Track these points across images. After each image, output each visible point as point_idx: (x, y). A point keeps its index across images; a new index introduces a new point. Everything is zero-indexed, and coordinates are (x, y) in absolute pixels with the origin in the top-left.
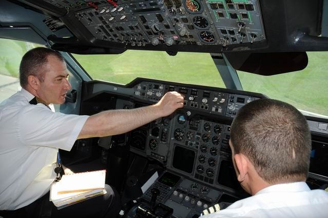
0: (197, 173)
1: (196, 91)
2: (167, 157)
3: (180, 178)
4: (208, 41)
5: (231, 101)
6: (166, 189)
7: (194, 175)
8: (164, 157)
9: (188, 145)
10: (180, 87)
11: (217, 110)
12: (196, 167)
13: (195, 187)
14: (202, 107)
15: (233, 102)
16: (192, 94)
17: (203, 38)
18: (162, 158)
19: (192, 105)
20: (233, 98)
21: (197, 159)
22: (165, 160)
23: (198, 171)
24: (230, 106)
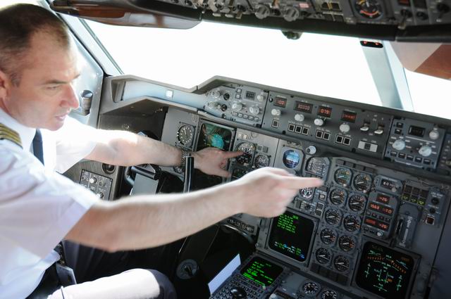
0: (316, 262)
1: (330, 109)
2: (259, 229)
3: (282, 269)
4: (368, 17)
5: (396, 132)
6: (256, 289)
7: (310, 265)
8: (253, 228)
9: (302, 207)
10: (299, 100)
11: (367, 146)
12: (314, 251)
13: (311, 289)
14: (339, 139)
15: (399, 133)
16: (320, 114)
17: (358, 10)
18: (248, 229)
19: (319, 134)
20: (401, 126)
21: (318, 237)
22: (255, 234)
23: (318, 259)
24: (394, 141)
